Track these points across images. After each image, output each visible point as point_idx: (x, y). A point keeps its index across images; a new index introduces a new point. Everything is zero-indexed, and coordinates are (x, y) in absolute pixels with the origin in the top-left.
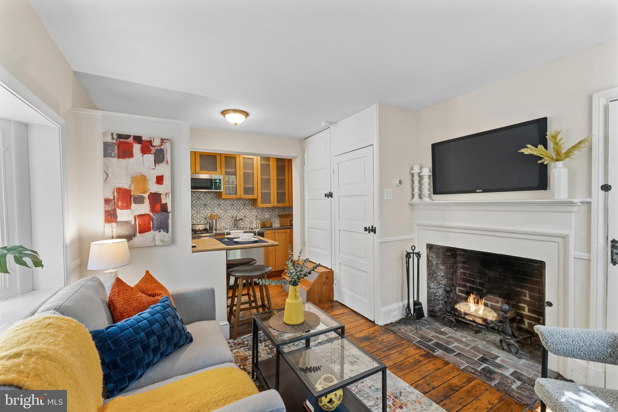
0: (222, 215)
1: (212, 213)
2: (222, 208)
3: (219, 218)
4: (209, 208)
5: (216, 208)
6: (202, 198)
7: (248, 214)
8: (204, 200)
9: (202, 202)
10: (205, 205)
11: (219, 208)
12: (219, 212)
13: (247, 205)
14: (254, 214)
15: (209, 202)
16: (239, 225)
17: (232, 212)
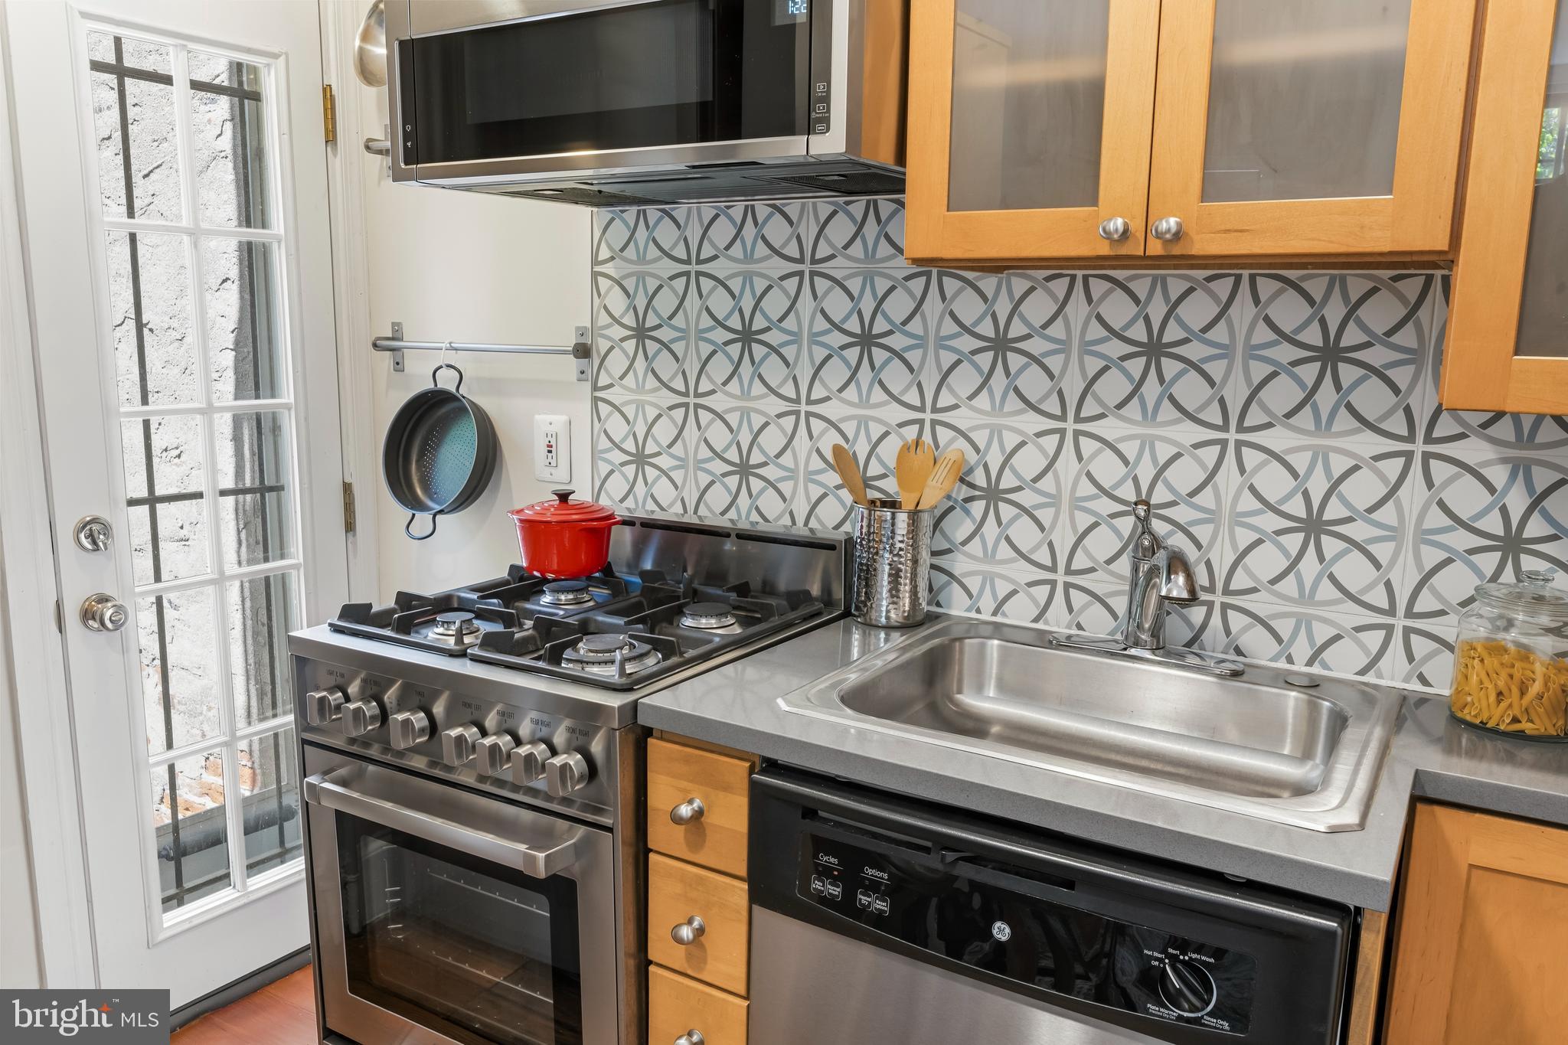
0: (1029, 462)
1: (927, 437)
2: (1033, 382)
3: (994, 495)
4: (896, 376)
5: (965, 380)
6: (838, 267)
7: (1363, 489)
8: (854, 286)
9: (837, 305)
10: (866, 340)
11: (999, 380)
12: (996, 432)
13: (1376, 356)
14: (1467, 498)
15: (899, 306)
16: (1216, 620)
17: (1148, 444)
